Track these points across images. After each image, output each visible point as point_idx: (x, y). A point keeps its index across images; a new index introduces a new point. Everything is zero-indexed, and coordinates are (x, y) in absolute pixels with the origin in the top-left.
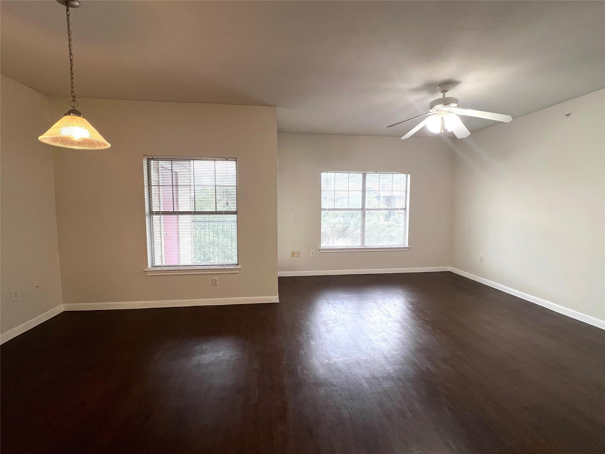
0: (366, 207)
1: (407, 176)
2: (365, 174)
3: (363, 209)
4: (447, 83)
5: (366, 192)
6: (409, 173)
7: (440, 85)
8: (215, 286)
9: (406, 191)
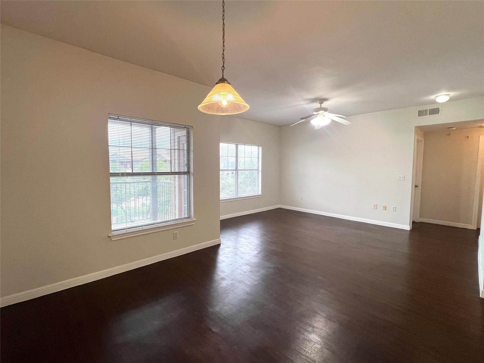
0: (239, 168)
1: (259, 148)
2: (238, 145)
3: (237, 170)
4: (324, 100)
5: (238, 158)
6: (261, 146)
7: (320, 100)
8: (176, 239)
9: (258, 158)
